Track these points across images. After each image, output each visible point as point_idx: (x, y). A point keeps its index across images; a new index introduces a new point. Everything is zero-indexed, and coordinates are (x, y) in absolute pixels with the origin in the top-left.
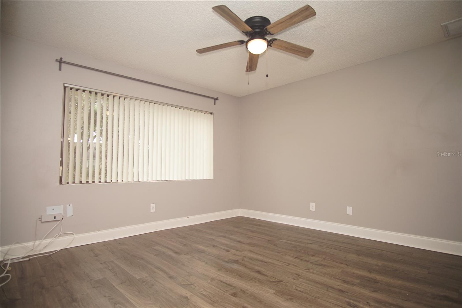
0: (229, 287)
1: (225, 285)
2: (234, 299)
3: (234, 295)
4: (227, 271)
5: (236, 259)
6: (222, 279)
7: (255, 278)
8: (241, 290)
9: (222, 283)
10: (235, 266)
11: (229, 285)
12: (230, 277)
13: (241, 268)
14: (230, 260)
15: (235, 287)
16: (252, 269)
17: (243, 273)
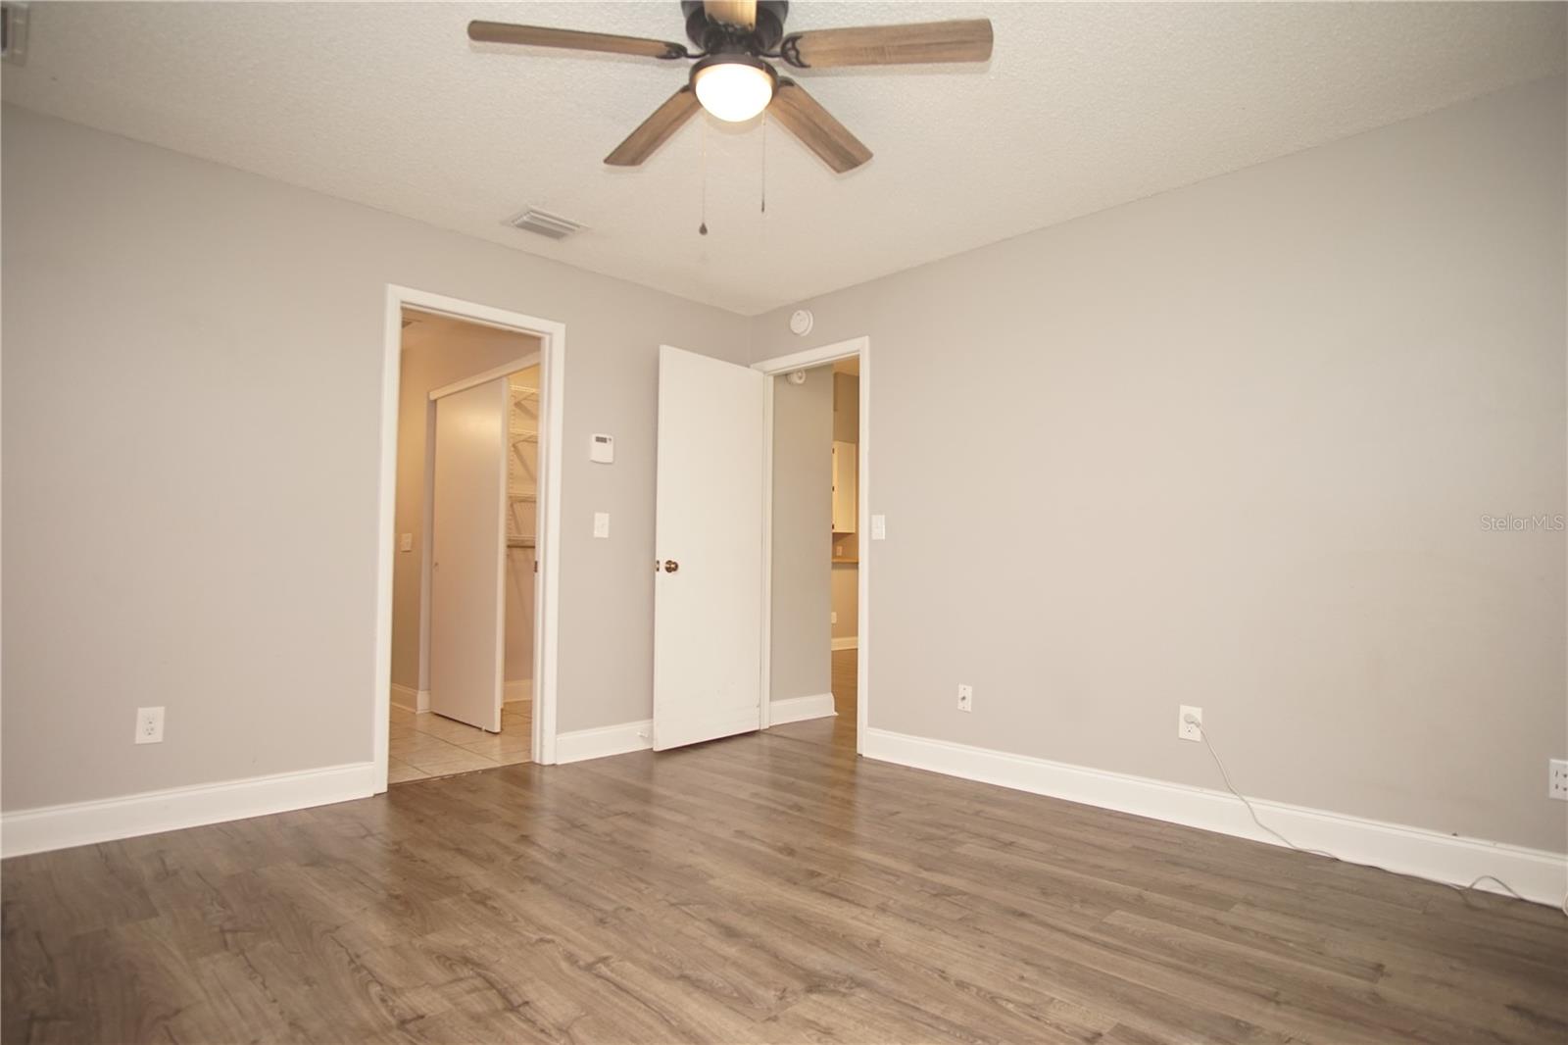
0: (828, 891)
1: (840, 895)
2: (814, 867)
3: (813, 874)
4: (843, 936)
5: (814, 997)
6: (856, 911)
7: (749, 914)
8: (795, 884)
9: (850, 898)
10: (817, 959)
11: (832, 895)
12: (831, 916)
13: (791, 949)
14: (844, 995)
15: (814, 889)
16: (755, 946)
17: (786, 931)
